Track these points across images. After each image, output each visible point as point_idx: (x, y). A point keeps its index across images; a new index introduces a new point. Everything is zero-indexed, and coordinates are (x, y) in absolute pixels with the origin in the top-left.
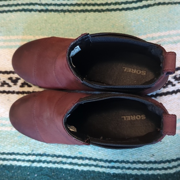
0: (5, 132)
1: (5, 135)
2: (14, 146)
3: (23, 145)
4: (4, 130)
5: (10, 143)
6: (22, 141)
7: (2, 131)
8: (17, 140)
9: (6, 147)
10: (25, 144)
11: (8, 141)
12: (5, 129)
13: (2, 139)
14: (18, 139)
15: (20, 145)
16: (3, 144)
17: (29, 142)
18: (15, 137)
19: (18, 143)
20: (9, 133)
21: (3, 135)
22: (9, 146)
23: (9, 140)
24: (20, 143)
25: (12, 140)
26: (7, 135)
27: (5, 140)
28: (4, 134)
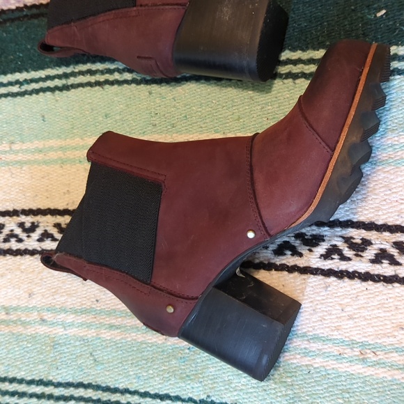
0: (150, 347)
1: (151, 353)
2: (170, 380)
3: (187, 378)
4: (150, 342)
5: (161, 373)
6: (188, 371)
7: (145, 343)
8: (176, 367)
9: (151, 381)
10: (192, 377)
11: (155, 367)
12: (151, 339)
13: (144, 362)
14: (177, 365)
15: (181, 378)
16: (145, 374)
17: (201, 374)
18: (171, 361)
19: (177, 373)
20: (160, 350)
21: (145, 354)
22: (157, 379)
23: (158, 364)
24: (181, 373)
25: (165, 366)
26: (154, 354)
27: (149, 365)
28: (148, 351)
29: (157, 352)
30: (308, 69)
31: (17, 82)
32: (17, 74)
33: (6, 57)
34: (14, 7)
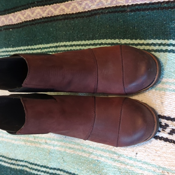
0: (84, 158)
1: (83, 160)
2: (89, 172)
3: (96, 172)
4: (84, 156)
5: (86, 169)
6: (96, 170)
7: (82, 156)
8: (92, 167)
9: (82, 171)
10: (98, 172)
11: (85, 166)
12: (84, 155)
13: (81, 164)
14: (93, 167)
15: (94, 172)
16: (80, 169)
17: (101, 171)
18: (91, 164)
19: (92, 170)
20: (87, 160)
21: (81, 160)
22: (85, 171)
23: (86, 165)
24: (94, 170)
25: (88, 166)
26: (85, 161)
27: (82, 165)
28: (83, 159)
29: (86, 160)
30: (147, 48)
31: (40, 48)
32: (40, 45)
33: (36, 38)
34: (39, 18)
